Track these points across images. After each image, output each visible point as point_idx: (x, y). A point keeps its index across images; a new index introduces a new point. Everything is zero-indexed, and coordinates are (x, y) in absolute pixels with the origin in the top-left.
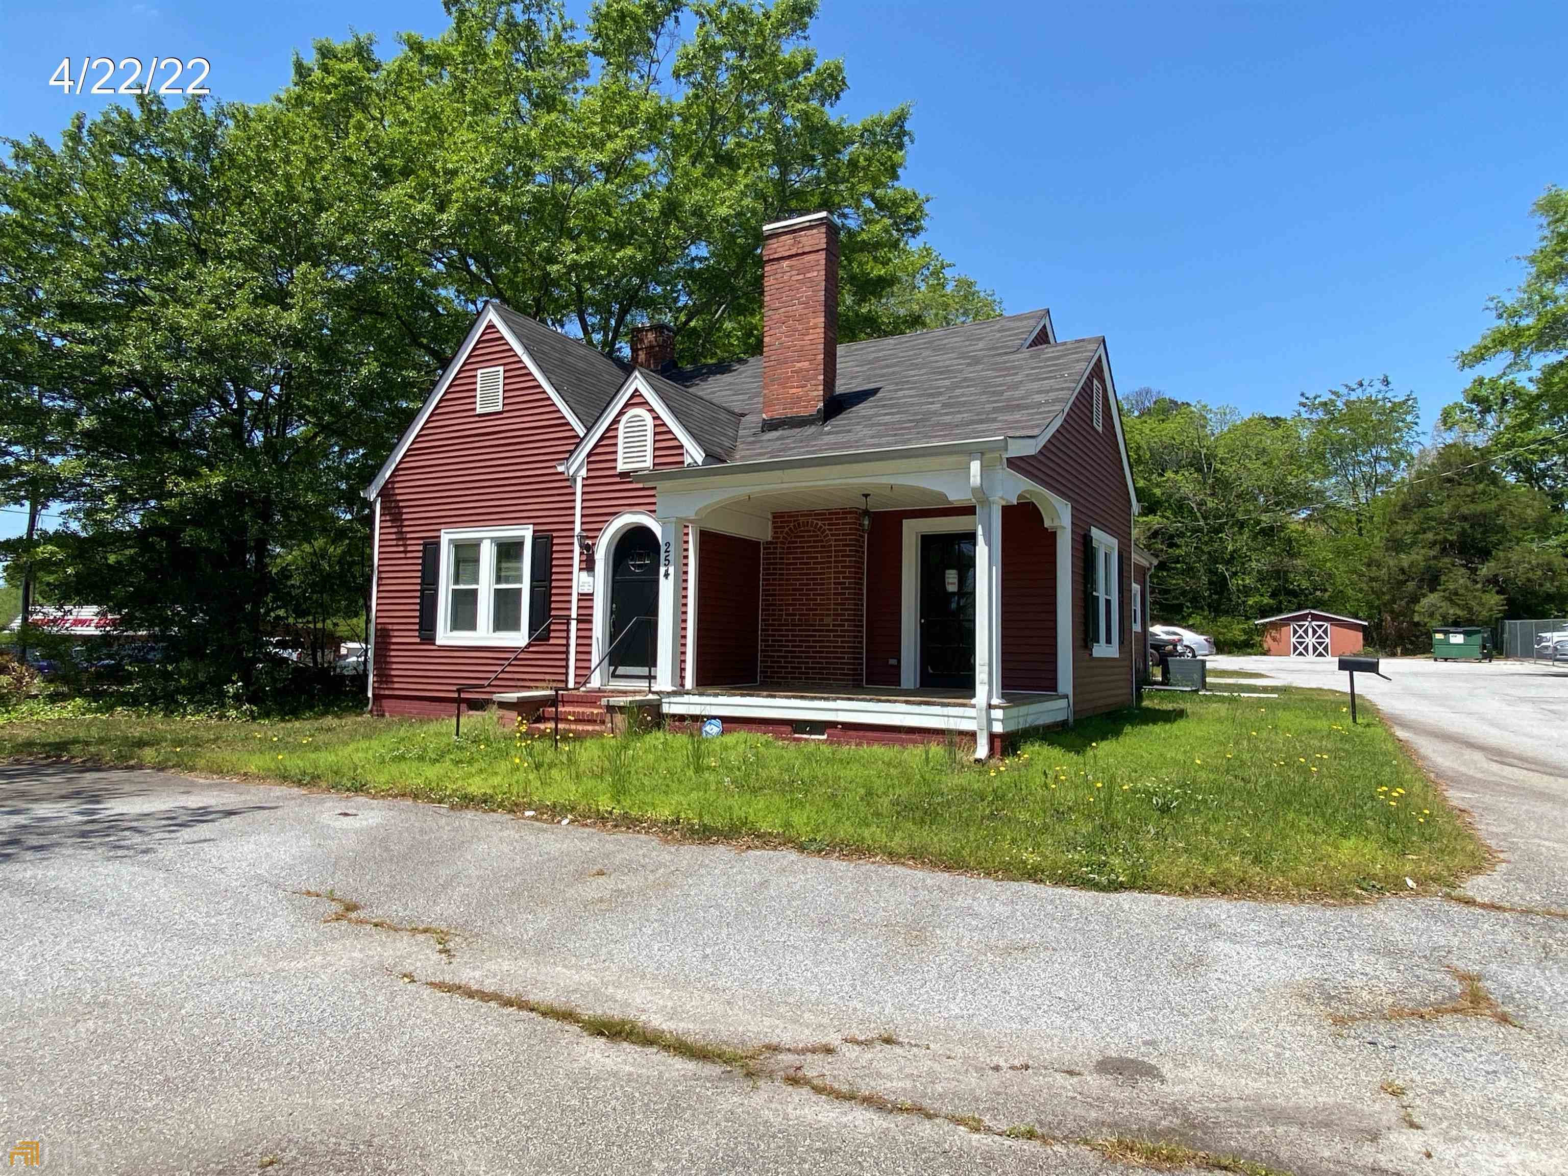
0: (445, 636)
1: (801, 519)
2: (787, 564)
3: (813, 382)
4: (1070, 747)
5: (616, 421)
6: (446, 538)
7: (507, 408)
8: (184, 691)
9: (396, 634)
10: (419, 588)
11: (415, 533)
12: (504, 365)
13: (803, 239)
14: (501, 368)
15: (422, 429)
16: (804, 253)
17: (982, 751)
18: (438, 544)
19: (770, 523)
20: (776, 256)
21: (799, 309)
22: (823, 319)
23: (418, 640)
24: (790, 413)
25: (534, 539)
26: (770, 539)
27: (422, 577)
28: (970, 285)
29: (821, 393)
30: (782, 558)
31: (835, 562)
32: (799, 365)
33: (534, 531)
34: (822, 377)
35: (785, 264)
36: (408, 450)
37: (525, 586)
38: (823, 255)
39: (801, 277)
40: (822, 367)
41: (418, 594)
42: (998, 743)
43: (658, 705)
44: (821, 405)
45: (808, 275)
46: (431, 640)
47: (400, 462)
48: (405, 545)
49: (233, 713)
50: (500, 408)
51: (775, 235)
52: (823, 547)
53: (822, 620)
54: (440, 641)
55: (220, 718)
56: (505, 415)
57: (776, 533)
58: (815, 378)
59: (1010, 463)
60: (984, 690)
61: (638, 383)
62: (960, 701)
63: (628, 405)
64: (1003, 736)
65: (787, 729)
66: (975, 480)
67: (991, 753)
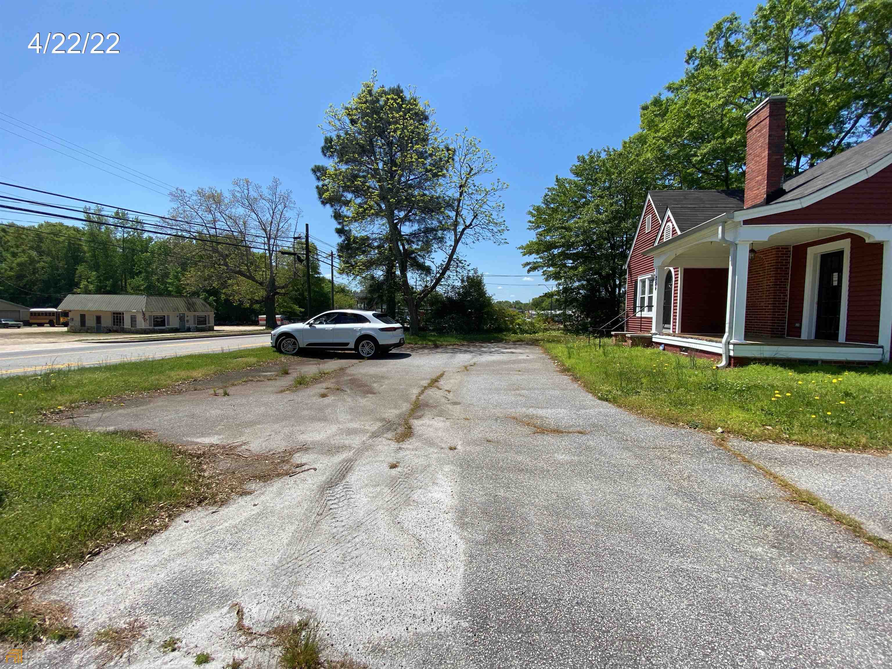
0: (638, 313)
3: (763, 186)
5: (664, 229)
6: (639, 279)
7: (652, 229)
8: (581, 330)
9: (629, 313)
10: (633, 297)
11: (633, 279)
12: (652, 213)
13: (761, 115)
14: (651, 215)
15: (636, 242)
16: (761, 122)
17: (724, 363)
18: (638, 282)
20: (751, 128)
21: (758, 150)
22: (767, 152)
23: (633, 315)
24: (754, 203)
27: (634, 293)
29: (766, 190)
31: (767, 275)
32: (758, 179)
34: (766, 182)
35: (754, 130)
36: (633, 250)
38: (768, 119)
39: (760, 134)
40: (766, 176)
41: (633, 299)
42: (732, 361)
43: (651, 338)
44: (765, 196)
45: (762, 132)
46: (635, 314)
47: (632, 255)
48: (632, 283)
50: (650, 230)
51: (751, 117)
52: (763, 267)
54: (637, 315)
56: (651, 232)
58: (763, 183)
59: (746, 222)
60: (726, 335)
61: (669, 213)
62: (719, 339)
63: (667, 222)
64: (735, 358)
65: (678, 349)
66: (720, 236)
67: (729, 365)
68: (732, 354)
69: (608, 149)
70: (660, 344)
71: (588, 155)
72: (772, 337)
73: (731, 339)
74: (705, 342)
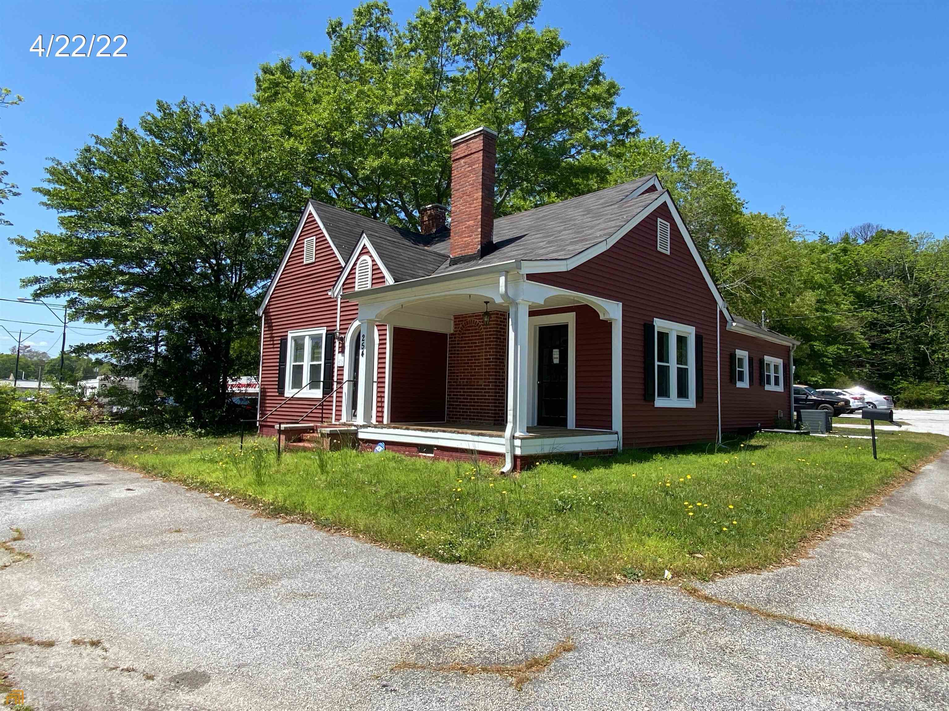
0: (289, 392)
1: (469, 319)
2: (461, 347)
3: (476, 233)
4: (579, 468)
5: (355, 264)
6: (291, 335)
7: (317, 260)
8: (167, 421)
9: (269, 390)
10: (278, 364)
11: (277, 334)
12: (316, 235)
13: (471, 145)
14: (314, 238)
15: (282, 275)
16: (472, 154)
17: (508, 466)
18: (286, 339)
19: (452, 322)
20: (458, 157)
21: (469, 189)
22: (481, 194)
23: (277, 394)
24: (464, 253)
25: (327, 335)
26: (452, 332)
27: (280, 359)
28: (709, 163)
29: (480, 239)
30: (458, 344)
31: (486, 345)
32: (468, 223)
33: (327, 331)
34: (480, 230)
35: (462, 161)
36: (276, 287)
37: (322, 362)
38: (481, 154)
39: (470, 168)
40: (480, 223)
41: (278, 368)
42: (519, 462)
43: (356, 433)
44: (479, 247)
45: (474, 167)
46: (282, 393)
47: (272, 294)
48: (273, 341)
49: (189, 433)
50: (314, 260)
51: (457, 145)
52: (479, 336)
53: (478, 382)
54: (286, 395)
55: (184, 435)
56: (316, 264)
57: (455, 328)
58: (476, 231)
59: (531, 277)
60: (509, 426)
61: (365, 241)
62: (499, 433)
63: (361, 254)
64: (522, 458)
65: (415, 449)
66: (502, 289)
67: (514, 468)
68: (518, 452)
69: (214, 110)
70: (376, 442)
71: (179, 106)
72: (495, 424)
73: (515, 432)
74: (469, 437)
